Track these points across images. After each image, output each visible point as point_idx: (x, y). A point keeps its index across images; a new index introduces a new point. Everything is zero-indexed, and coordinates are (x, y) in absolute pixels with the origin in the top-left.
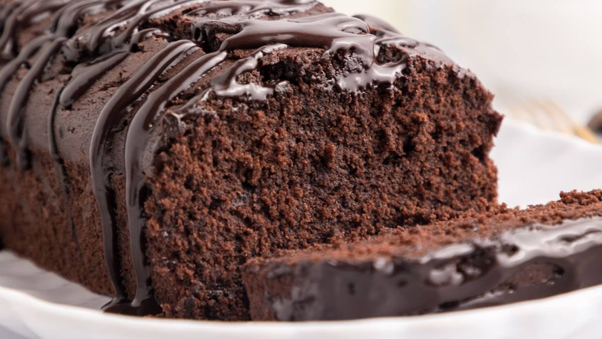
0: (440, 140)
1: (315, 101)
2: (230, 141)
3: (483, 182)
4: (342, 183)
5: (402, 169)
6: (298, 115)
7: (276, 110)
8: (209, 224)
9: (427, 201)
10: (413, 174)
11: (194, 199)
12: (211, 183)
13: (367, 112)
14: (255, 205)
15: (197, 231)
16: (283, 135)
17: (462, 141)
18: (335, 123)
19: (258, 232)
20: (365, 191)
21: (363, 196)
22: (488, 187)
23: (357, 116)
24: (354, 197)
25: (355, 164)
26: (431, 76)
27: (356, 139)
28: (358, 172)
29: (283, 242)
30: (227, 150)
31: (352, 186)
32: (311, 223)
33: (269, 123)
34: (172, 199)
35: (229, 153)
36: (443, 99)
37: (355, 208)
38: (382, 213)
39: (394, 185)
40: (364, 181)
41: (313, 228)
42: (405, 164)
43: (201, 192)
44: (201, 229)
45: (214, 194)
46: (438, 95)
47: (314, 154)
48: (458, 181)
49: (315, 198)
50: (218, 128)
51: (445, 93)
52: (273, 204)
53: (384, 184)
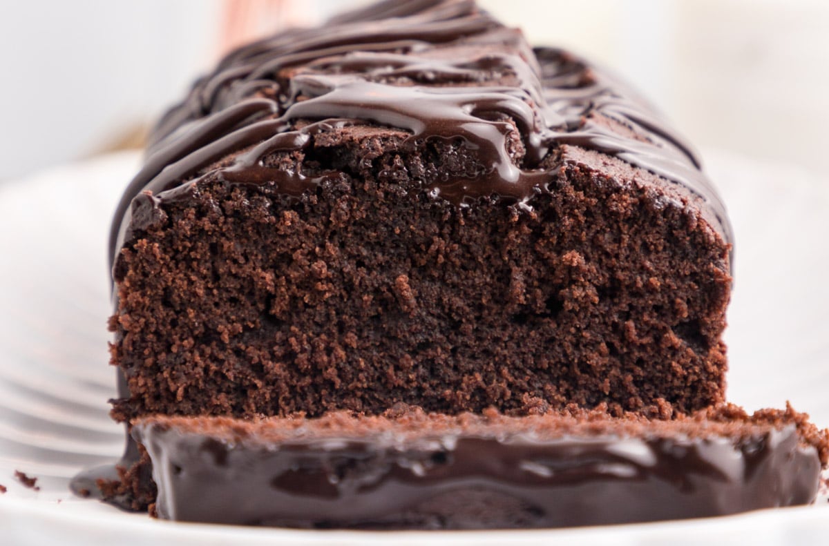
0: (616, 300)
1: (390, 209)
2: (240, 249)
3: (692, 378)
4: (431, 340)
5: (541, 334)
6: (363, 227)
7: (320, 213)
8: (190, 362)
9: (583, 391)
10: (561, 345)
11: (174, 323)
12: (206, 304)
13: (482, 238)
14: (276, 348)
15: (169, 370)
16: (329, 252)
17: (657, 308)
18: (423, 247)
19: (272, 387)
20: (473, 357)
21: (465, 363)
22: (700, 387)
23: (464, 241)
24: (451, 363)
25: (457, 314)
26: (600, 199)
27: (463, 277)
28: (463, 326)
29: (315, 409)
30: (235, 261)
31: (451, 347)
32: (369, 389)
33: (307, 232)
34: (136, 318)
35: (236, 265)
36: (626, 238)
37: (449, 380)
38: (495, 395)
39: (526, 356)
40: (471, 343)
41: (373, 398)
42: (547, 327)
43: (186, 316)
44: (176, 368)
45: (209, 321)
46: (620, 231)
47: (384, 289)
48: (643, 368)
49: (382, 354)
50: (218, 226)
51: (633, 229)
52: (303, 351)
53: (506, 352)
